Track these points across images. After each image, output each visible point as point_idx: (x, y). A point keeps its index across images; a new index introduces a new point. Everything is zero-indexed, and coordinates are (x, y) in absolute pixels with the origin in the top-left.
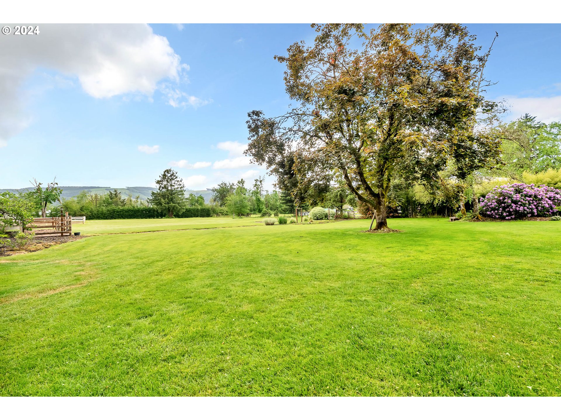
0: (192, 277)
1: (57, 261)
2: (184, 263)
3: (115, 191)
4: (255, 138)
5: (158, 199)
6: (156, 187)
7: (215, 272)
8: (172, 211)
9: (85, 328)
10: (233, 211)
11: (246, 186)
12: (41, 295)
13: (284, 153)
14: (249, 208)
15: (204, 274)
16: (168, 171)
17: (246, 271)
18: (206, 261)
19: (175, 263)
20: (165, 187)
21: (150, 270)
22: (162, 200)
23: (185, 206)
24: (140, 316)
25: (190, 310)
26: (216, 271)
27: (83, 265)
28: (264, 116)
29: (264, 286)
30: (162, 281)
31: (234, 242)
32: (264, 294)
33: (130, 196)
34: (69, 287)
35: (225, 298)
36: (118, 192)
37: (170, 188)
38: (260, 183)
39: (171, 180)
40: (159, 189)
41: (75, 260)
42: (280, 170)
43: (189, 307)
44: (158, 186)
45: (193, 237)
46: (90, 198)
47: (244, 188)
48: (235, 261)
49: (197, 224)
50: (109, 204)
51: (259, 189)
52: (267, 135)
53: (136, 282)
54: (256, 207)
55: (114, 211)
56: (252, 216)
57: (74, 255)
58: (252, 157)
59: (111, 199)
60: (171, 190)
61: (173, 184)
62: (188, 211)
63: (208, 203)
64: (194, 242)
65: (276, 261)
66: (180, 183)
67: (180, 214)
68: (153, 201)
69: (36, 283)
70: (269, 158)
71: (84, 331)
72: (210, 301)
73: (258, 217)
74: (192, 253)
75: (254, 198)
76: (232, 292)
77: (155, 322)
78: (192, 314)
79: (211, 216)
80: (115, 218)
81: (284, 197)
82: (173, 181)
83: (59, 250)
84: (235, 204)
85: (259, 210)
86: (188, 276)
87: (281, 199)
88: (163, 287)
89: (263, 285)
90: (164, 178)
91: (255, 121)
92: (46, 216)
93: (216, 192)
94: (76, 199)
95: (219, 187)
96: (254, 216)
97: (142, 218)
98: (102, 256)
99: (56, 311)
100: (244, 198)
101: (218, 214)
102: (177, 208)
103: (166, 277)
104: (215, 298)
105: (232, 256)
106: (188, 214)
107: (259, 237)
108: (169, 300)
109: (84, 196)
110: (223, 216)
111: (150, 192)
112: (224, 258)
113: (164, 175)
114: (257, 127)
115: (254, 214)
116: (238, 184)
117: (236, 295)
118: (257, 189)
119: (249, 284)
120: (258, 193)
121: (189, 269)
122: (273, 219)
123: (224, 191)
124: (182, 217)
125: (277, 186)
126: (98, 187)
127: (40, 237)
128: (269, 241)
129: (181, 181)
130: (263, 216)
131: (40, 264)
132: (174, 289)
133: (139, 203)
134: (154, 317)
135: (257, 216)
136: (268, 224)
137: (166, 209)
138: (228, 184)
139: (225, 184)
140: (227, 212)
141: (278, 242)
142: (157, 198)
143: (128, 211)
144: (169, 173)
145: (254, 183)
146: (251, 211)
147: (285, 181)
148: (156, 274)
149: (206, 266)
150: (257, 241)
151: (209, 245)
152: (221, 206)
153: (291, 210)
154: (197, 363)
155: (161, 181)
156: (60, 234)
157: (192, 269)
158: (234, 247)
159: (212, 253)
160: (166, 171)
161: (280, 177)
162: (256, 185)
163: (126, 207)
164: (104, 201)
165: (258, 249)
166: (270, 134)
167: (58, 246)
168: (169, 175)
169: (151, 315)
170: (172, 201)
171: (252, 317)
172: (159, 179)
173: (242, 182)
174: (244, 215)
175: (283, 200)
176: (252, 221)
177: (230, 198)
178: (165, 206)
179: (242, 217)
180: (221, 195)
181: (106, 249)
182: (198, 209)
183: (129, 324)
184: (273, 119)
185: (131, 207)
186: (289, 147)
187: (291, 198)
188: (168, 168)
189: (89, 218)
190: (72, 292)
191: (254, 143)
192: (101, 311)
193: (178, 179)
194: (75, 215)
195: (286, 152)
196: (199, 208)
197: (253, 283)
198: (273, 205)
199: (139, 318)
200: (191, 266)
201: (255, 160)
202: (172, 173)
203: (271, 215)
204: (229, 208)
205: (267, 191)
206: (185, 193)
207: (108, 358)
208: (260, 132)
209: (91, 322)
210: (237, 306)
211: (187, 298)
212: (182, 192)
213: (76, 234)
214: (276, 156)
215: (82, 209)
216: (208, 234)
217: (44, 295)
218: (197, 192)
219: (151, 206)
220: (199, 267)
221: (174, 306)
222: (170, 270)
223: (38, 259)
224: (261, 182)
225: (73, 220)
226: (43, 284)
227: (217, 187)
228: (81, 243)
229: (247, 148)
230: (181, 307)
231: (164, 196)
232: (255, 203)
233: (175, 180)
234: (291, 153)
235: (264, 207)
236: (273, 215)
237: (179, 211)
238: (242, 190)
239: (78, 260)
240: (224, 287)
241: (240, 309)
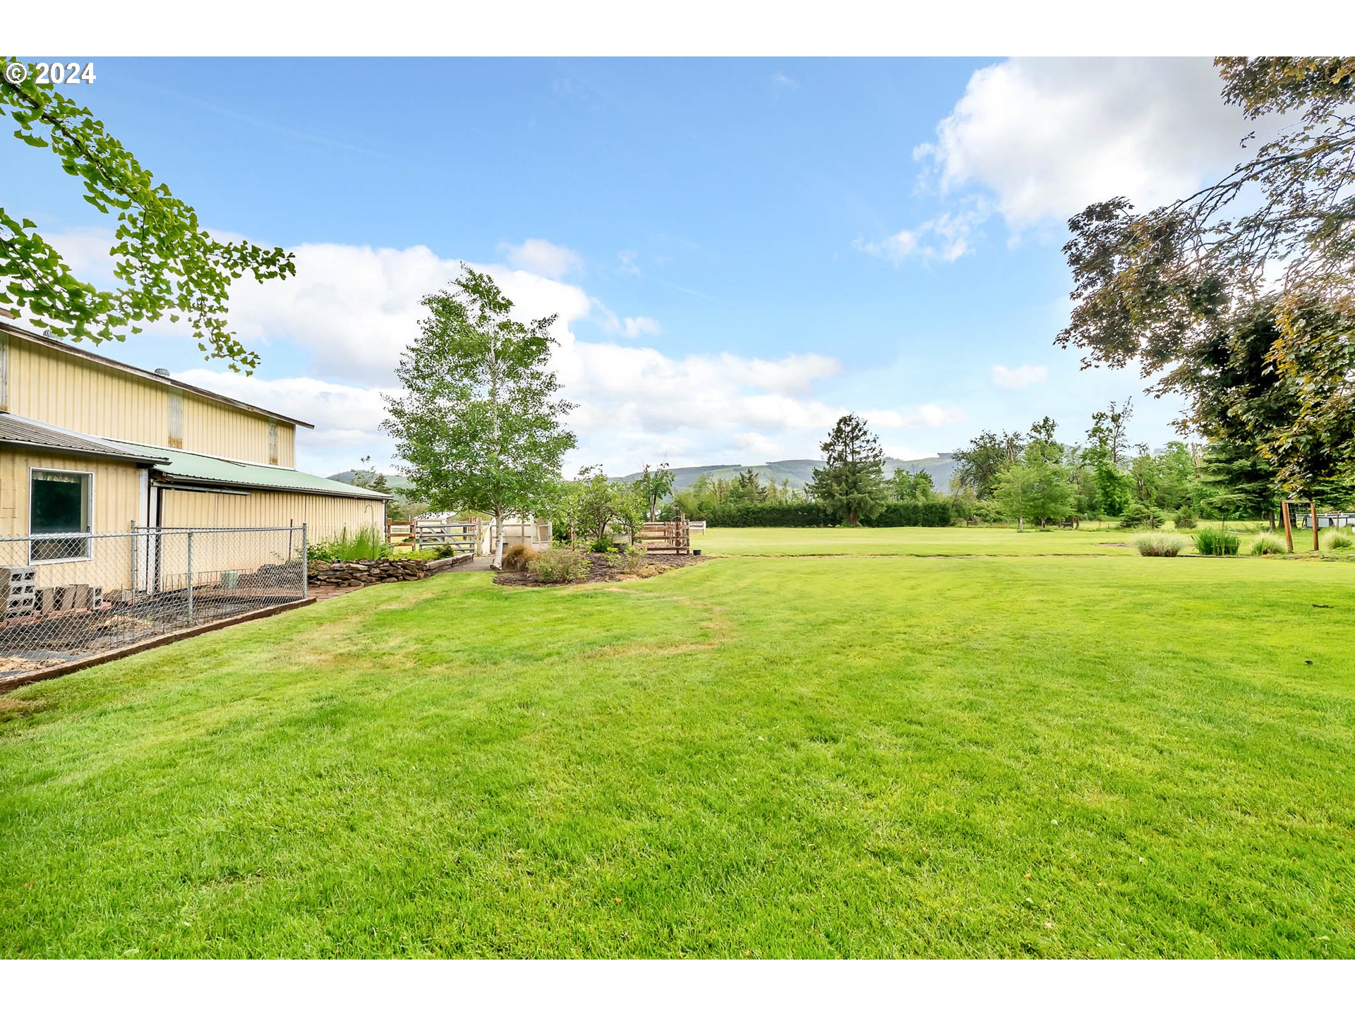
0: (919, 673)
1: (675, 598)
2: (896, 637)
3: (750, 472)
4: (1099, 286)
5: (827, 485)
6: (820, 456)
7: (980, 674)
8: (856, 511)
9: (725, 729)
10: (1018, 511)
11: (1058, 437)
12: (661, 652)
13: (1224, 313)
14: (1072, 500)
15: (949, 672)
16: (845, 421)
17: (1080, 690)
18: (949, 640)
19: (874, 633)
20: (841, 457)
21: (822, 639)
22: (835, 487)
23: (884, 498)
24: (815, 734)
25: (922, 754)
26: (984, 671)
27: (711, 609)
28: (1130, 212)
29: (1161, 752)
30: (849, 668)
31: (1031, 599)
32: (1161, 777)
33: (773, 481)
34: (693, 647)
35: (1020, 753)
36: (754, 473)
37: (850, 459)
38: (1112, 425)
39: (852, 439)
40: (828, 463)
41: (698, 599)
42: (1206, 372)
43: (918, 747)
44: (826, 455)
45: (910, 575)
46: (711, 487)
47: (1053, 444)
48: (1038, 655)
49: (915, 542)
50: (741, 497)
51: (1111, 443)
52: (1147, 268)
53: (798, 661)
54: (1099, 496)
55: (748, 511)
56: (1082, 525)
57: (696, 589)
58: (1088, 350)
59: (743, 487)
60: (854, 464)
61: (858, 450)
62: (892, 510)
63: (943, 491)
64: (912, 588)
65: (1200, 677)
66: (874, 445)
67: (874, 517)
68: (815, 490)
69: (654, 631)
70: (1155, 338)
71: (724, 734)
72: (975, 748)
73: (1108, 530)
74: (912, 615)
75: (1091, 471)
76: (1040, 739)
77: (846, 758)
78: (929, 767)
79: (953, 525)
80: (750, 526)
81: (1218, 461)
82: (857, 443)
83: (675, 578)
84: (1024, 492)
85: (1112, 506)
86: (909, 669)
87: (1205, 470)
88: (853, 683)
89: (1155, 747)
90: (838, 437)
91: (1095, 235)
92: (656, 520)
93: (963, 461)
94: (692, 490)
95: (973, 446)
96: (1094, 525)
97: (796, 526)
98: (737, 597)
99: (681, 684)
100: (1055, 473)
101: (973, 518)
102: (866, 504)
103: (858, 662)
104: (989, 745)
105: (1028, 638)
106: (891, 518)
107: (1120, 591)
108: (870, 717)
109: (702, 484)
110: (986, 524)
111: (811, 470)
112: (1004, 639)
113: (839, 431)
114: (1105, 252)
115: (1091, 519)
116: (1034, 434)
117: (1055, 755)
118: (1103, 441)
119: (1100, 730)
120: (1104, 455)
121: (909, 653)
122: (1168, 534)
123: (989, 457)
124: (878, 526)
125: (1193, 426)
126: (723, 467)
127: (653, 554)
128: (1165, 609)
129: (875, 441)
130: (1128, 526)
131: (654, 600)
132: (878, 694)
133: (790, 493)
134: (841, 746)
135: (1104, 525)
136: (1149, 552)
137: (842, 506)
138: (999, 437)
139: (992, 438)
140: (998, 513)
141: (1202, 615)
142: (824, 481)
143: (773, 510)
144: (849, 425)
145: (1091, 424)
146: (1080, 510)
147: (1227, 408)
148: (835, 650)
149: (953, 654)
150: (1113, 605)
151: (955, 599)
152: (979, 497)
153: (1261, 507)
154: (956, 898)
155: (831, 444)
156: (675, 552)
157: (917, 655)
158: (1032, 612)
159: (966, 622)
160: (841, 421)
161: (1203, 395)
162: (1096, 431)
163: (767, 504)
164: (732, 493)
165: (1120, 629)
166: (1158, 262)
167: (673, 573)
168: (849, 429)
169: (835, 740)
170: (855, 487)
171: (1122, 837)
172: (828, 440)
173: (1047, 426)
174: (1054, 524)
175: (1214, 473)
176: (1084, 540)
177: (1009, 476)
178: (840, 500)
179: (1047, 527)
180: (979, 466)
181: (741, 584)
182: (916, 507)
183: (794, 746)
184: (1169, 211)
185: (775, 504)
186: (1249, 284)
187: (1254, 464)
188: (846, 414)
189: (712, 524)
190: (699, 656)
191: (1095, 305)
192: (746, 703)
193: (868, 437)
194: (691, 518)
195: (1234, 305)
196: (920, 504)
197: (1114, 731)
198: (1168, 491)
199: (812, 739)
200: (911, 645)
201: (1101, 354)
202: (854, 423)
203: (1161, 522)
204: (1006, 504)
205: (1143, 448)
206: (883, 469)
207: (766, 802)
208: (1116, 265)
209: (733, 720)
210: (1062, 786)
211: (911, 722)
212: (877, 465)
213: (697, 553)
214: (1181, 327)
215: (700, 508)
216: (947, 569)
217: (665, 652)
218: (914, 464)
219: (813, 500)
220: (934, 651)
221: (882, 733)
222: (864, 646)
223: (651, 591)
224: (1115, 419)
225: (692, 526)
226: (662, 633)
227: (968, 447)
228: (704, 570)
229: (1068, 323)
230: (900, 741)
231: (837, 477)
232: (1095, 484)
233: (862, 438)
234: (1257, 305)
235: (1129, 496)
236: (1169, 525)
237: (871, 511)
238: (1045, 449)
239: (702, 599)
240: (1012, 719)
241: (1074, 798)
